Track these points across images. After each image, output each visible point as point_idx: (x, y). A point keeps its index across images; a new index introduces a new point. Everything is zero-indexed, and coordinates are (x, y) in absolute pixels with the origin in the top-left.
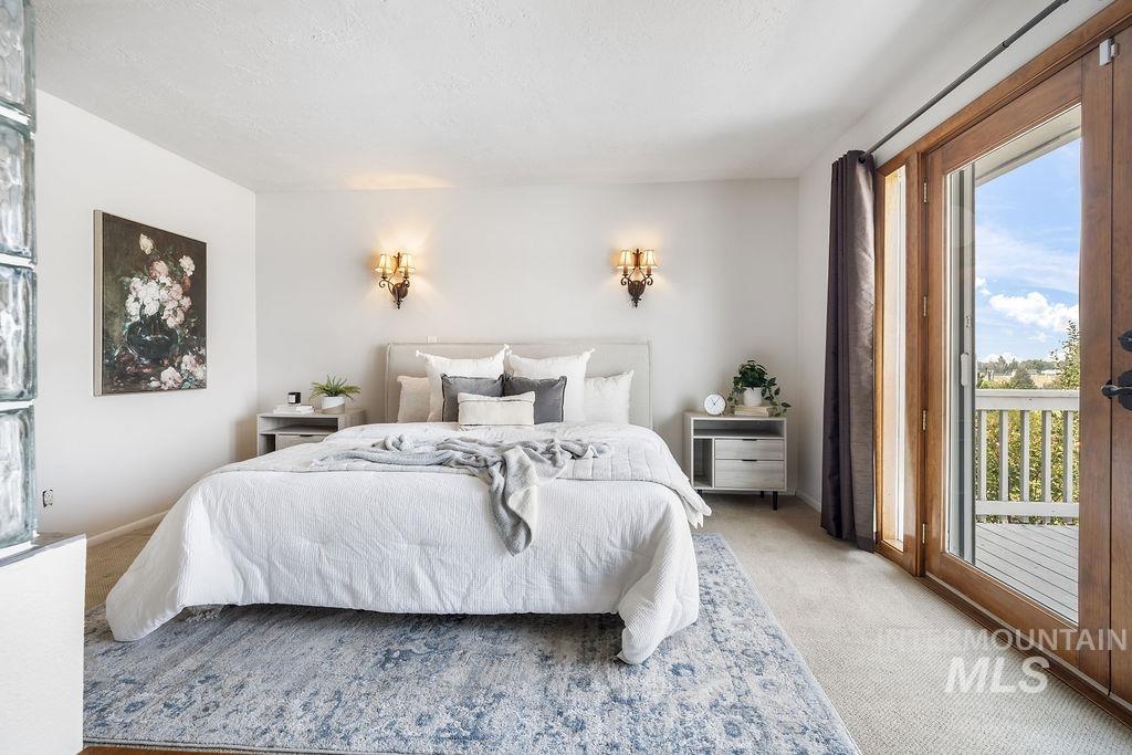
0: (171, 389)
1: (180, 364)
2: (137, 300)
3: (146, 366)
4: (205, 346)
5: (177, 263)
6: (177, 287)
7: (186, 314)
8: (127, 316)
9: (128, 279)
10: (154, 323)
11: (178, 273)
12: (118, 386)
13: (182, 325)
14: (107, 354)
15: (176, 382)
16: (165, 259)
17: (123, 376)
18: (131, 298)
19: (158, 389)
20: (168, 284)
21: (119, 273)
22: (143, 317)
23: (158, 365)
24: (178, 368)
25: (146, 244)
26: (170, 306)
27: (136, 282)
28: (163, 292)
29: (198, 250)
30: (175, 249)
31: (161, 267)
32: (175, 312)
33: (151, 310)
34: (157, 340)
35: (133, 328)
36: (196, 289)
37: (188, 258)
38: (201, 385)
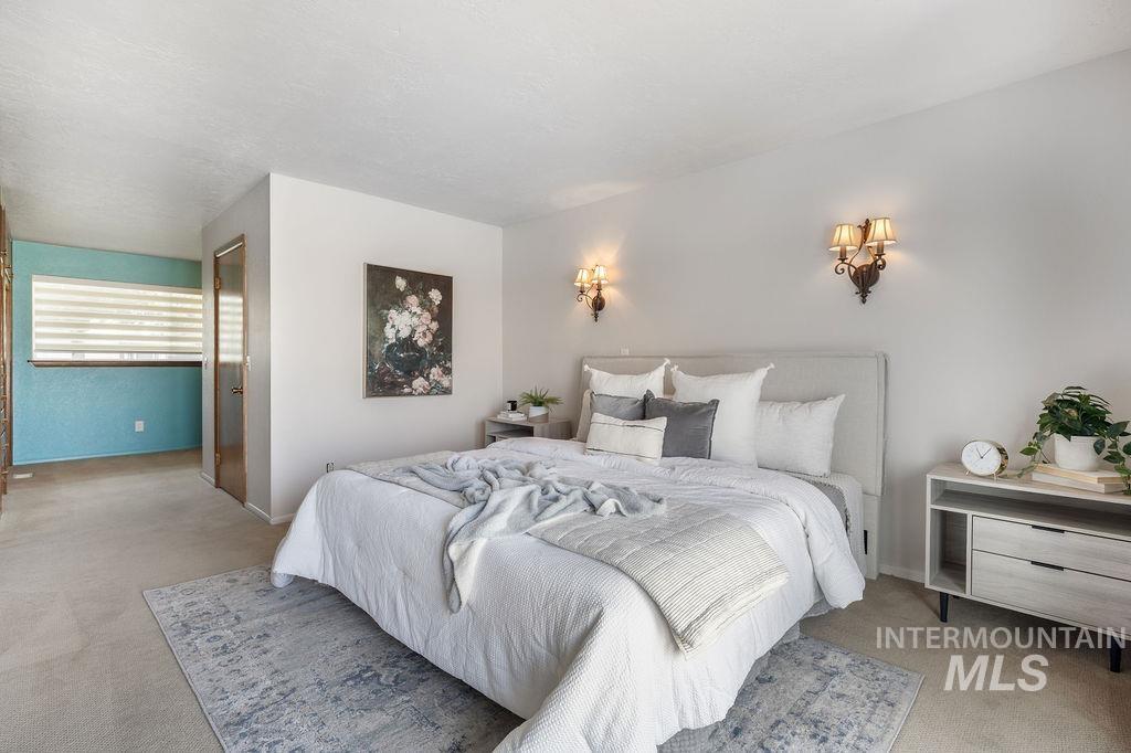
0: (421, 394)
1: (428, 375)
2: (393, 326)
3: (400, 377)
4: (451, 360)
5: (426, 296)
6: (427, 315)
7: (434, 335)
8: (385, 339)
9: (386, 312)
10: (407, 343)
11: (425, 304)
12: (378, 391)
13: (430, 344)
14: (370, 368)
15: (425, 389)
16: (416, 293)
17: (382, 384)
18: (388, 326)
19: (410, 394)
20: (419, 312)
21: (378, 307)
22: (398, 339)
23: (410, 375)
24: (427, 378)
25: (401, 283)
26: (420, 330)
27: (393, 313)
28: (415, 319)
29: (445, 284)
30: (424, 285)
31: (413, 300)
32: (424, 334)
33: (404, 334)
34: (409, 356)
35: (390, 347)
36: (444, 315)
37: (437, 291)
38: (447, 391)
